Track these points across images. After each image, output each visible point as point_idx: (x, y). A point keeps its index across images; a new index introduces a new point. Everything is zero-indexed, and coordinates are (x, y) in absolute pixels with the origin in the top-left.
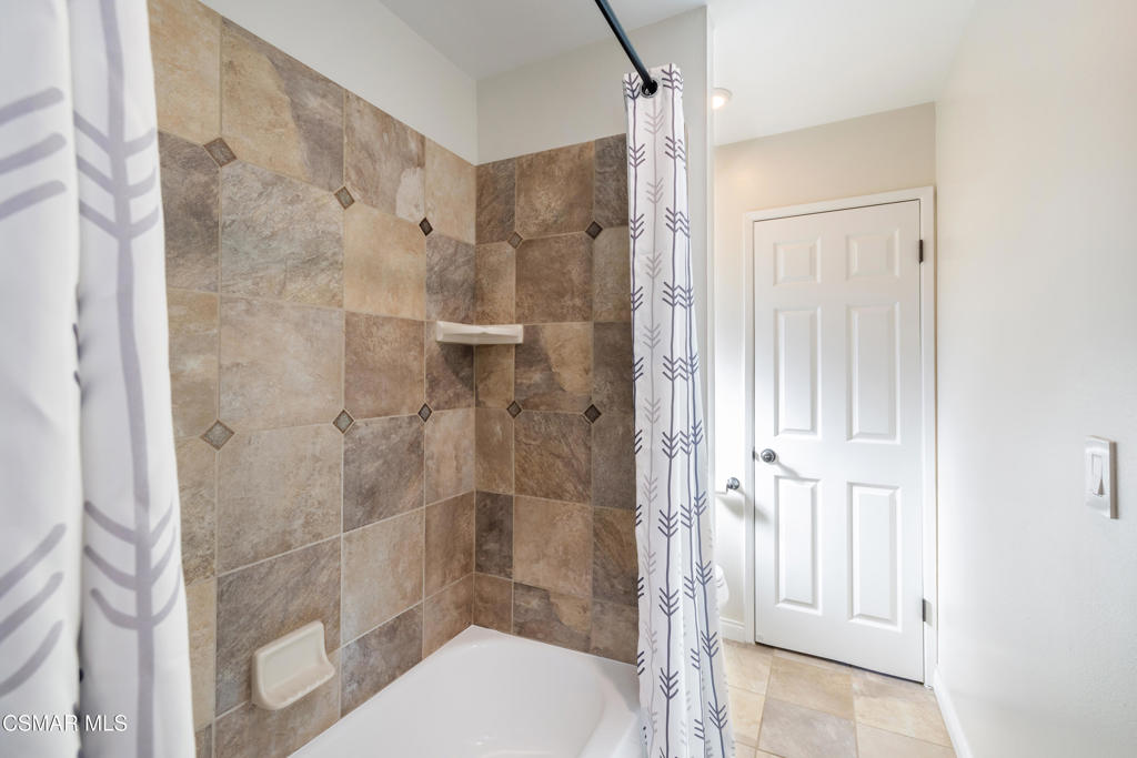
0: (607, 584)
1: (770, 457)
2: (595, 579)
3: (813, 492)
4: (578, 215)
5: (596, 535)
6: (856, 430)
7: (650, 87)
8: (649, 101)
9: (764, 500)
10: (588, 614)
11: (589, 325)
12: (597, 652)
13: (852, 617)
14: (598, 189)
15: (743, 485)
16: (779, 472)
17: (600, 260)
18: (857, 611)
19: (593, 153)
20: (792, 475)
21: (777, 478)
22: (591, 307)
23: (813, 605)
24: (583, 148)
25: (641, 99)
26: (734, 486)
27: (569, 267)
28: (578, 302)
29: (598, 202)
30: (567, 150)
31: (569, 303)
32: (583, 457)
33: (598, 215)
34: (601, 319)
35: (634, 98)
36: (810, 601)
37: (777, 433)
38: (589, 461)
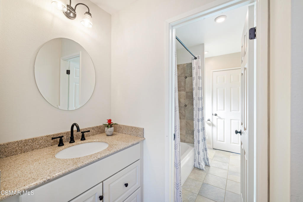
0: (188, 132)
1: (216, 115)
2: (186, 131)
3: (224, 121)
4: (183, 75)
5: (186, 124)
6: (232, 110)
7: (196, 58)
8: (196, 60)
9: (215, 123)
10: (185, 137)
11: (185, 92)
12: (186, 142)
13: (231, 143)
14: (187, 71)
15: (211, 120)
16: (218, 118)
17: (187, 82)
18: (232, 142)
19: (186, 65)
20: (220, 118)
21: (217, 119)
22: (185, 89)
23: (224, 141)
24: (184, 64)
25: (194, 60)
26: (209, 120)
27: (182, 83)
28: (183, 88)
29: (186, 73)
30: (181, 65)
31: (182, 89)
32: (184, 113)
33: (187, 75)
34: (187, 91)
35: (193, 60)
36: (223, 141)
37: (217, 110)
38: (185, 113)
